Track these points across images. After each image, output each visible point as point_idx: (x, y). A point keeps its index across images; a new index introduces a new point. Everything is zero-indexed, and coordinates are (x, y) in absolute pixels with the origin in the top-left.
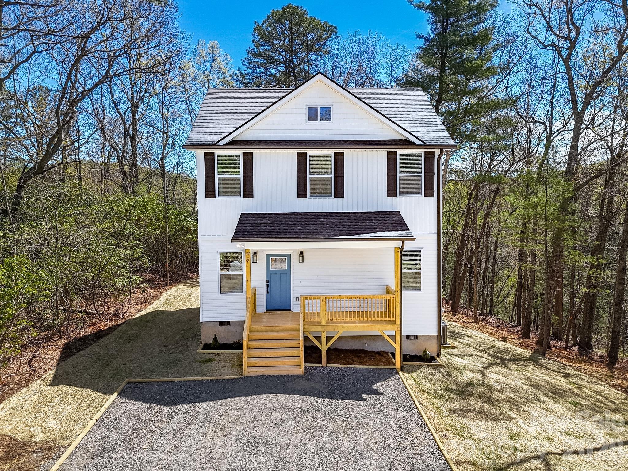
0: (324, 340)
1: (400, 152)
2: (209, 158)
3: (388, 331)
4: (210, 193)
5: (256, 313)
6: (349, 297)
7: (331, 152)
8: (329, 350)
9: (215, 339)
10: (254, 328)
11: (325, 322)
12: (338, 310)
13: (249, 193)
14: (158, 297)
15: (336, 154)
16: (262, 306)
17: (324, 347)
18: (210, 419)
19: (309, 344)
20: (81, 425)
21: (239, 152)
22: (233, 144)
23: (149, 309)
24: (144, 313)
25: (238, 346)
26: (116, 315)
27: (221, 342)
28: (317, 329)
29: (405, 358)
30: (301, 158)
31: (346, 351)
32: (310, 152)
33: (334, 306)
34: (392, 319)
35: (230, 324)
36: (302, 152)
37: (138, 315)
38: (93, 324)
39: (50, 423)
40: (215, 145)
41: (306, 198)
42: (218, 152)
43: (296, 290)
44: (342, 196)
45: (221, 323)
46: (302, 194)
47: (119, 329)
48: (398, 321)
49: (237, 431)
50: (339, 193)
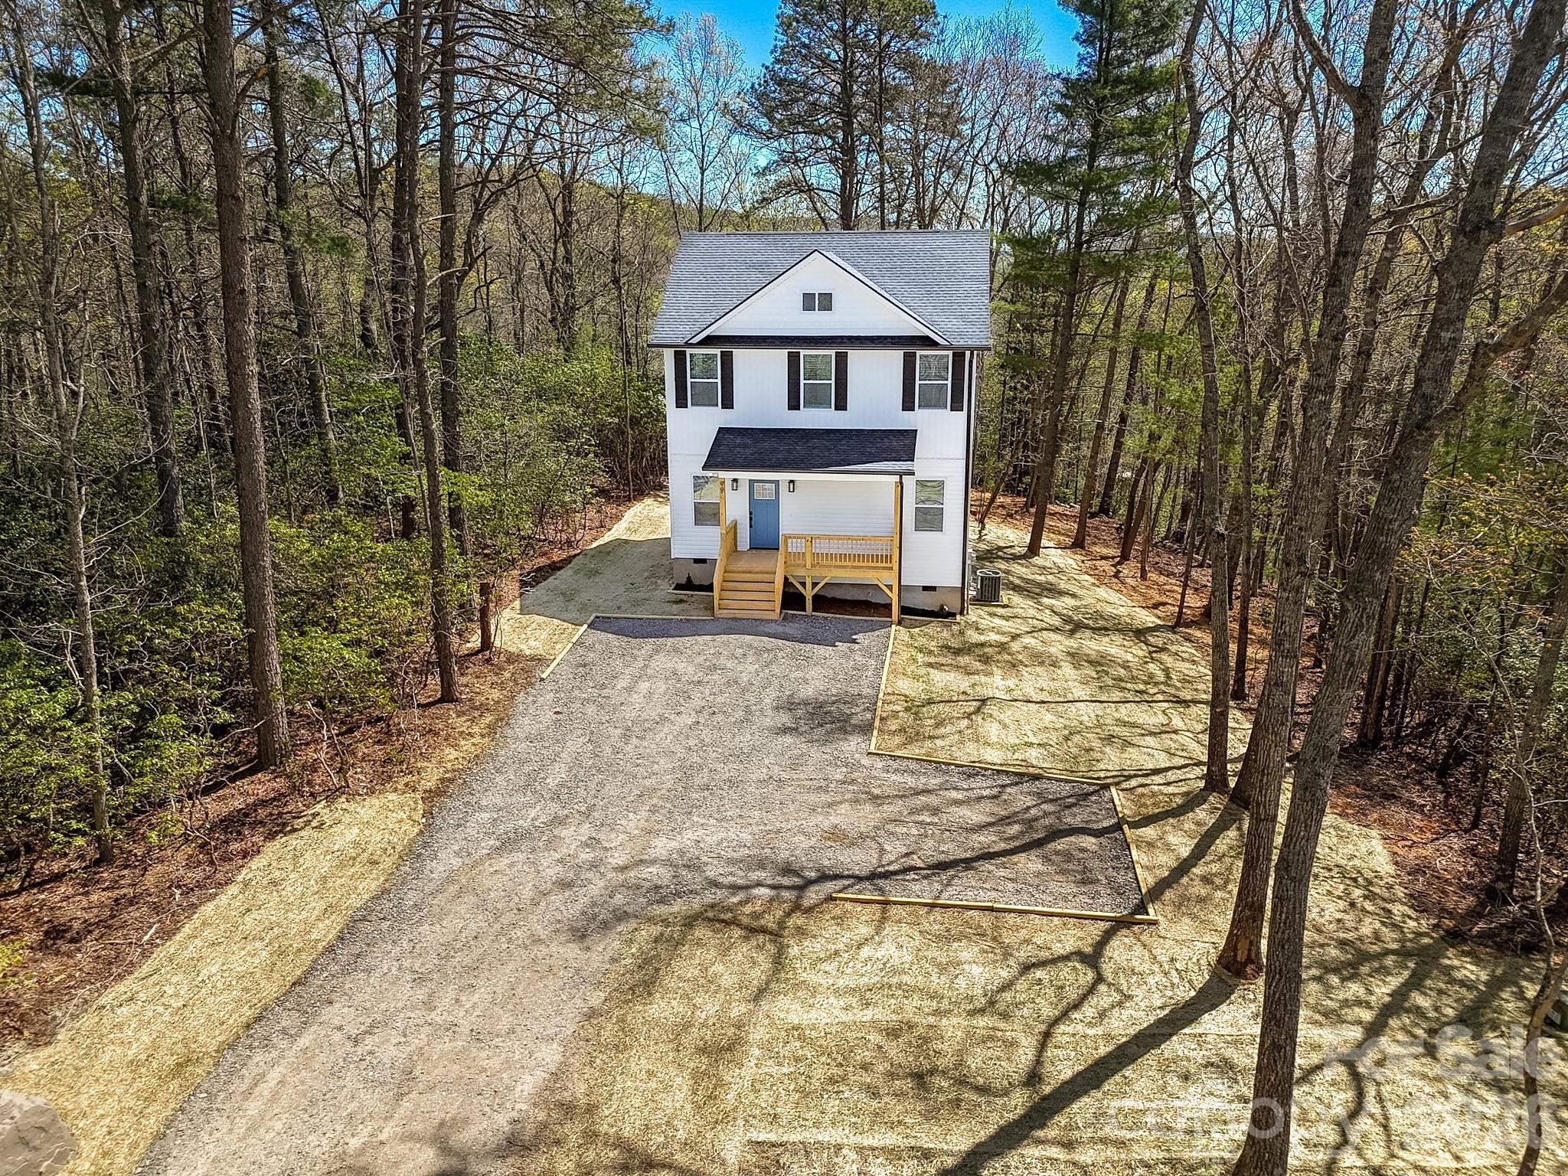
0: (809, 585)
1: (920, 353)
2: (680, 358)
3: (885, 578)
4: (681, 403)
5: (736, 551)
6: (839, 538)
7: (831, 352)
8: (815, 598)
9: (689, 578)
10: (731, 568)
11: (810, 566)
12: (825, 552)
13: (728, 403)
14: (617, 518)
15: (837, 354)
16: (744, 544)
17: (809, 593)
18: (676, 650)
19: (791, 590)
20: (559, 646)
21: (716, 351)
22: (709, 341)
23: (608, 537)
24: (600, 542)
25: (710, 588)
26: (569, 543)
27: (696, 582)
28: (801, 572)
29: (905, 610)
30: (793, 360)
31: (846, 601)
32: (804, 352)
33: (822, 547)
34: (888, 565)
35: (702, 562)
36: (794, 351)
37: (595, 545)
38: (545, 554)
39: (532, 643)
40: (688, 345)
41: (798, 408)
42: (689, 351)
43: (785, 528)
44: (844, 408)
45: (697, 561)
46: (794, 405)
47: (574, 561)
48: (896, 568)
49: (700, 659)
50: (841, 405)
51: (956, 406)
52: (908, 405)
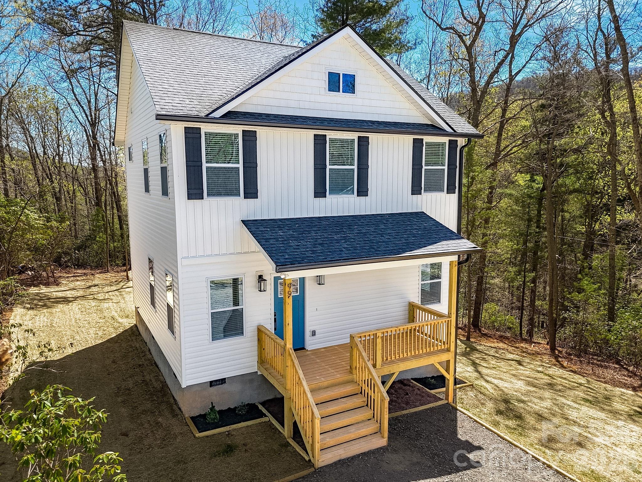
1: (427, 139)
2: (192, 136)
4: (195, 192)
7: (354, 136)
9: (213, 408)
11: (380, 365)
13: (251, 191)
15: (359, 138)
21: (237, 130)
22: (231, 116)
30: (320, 141)
32: (331, 135)
34: (446, 347)
35: (225, 382)
36: (320, 133)
40: (208, 119)
41: (326, 197)
43: (312, 321)
44: (366, 194)
45: (212, 384)
46: (320, 192)
48: (452, 348)
50: (363, 191)
51: (450, 190)
52: (416, 190)
